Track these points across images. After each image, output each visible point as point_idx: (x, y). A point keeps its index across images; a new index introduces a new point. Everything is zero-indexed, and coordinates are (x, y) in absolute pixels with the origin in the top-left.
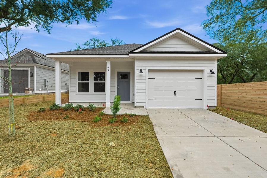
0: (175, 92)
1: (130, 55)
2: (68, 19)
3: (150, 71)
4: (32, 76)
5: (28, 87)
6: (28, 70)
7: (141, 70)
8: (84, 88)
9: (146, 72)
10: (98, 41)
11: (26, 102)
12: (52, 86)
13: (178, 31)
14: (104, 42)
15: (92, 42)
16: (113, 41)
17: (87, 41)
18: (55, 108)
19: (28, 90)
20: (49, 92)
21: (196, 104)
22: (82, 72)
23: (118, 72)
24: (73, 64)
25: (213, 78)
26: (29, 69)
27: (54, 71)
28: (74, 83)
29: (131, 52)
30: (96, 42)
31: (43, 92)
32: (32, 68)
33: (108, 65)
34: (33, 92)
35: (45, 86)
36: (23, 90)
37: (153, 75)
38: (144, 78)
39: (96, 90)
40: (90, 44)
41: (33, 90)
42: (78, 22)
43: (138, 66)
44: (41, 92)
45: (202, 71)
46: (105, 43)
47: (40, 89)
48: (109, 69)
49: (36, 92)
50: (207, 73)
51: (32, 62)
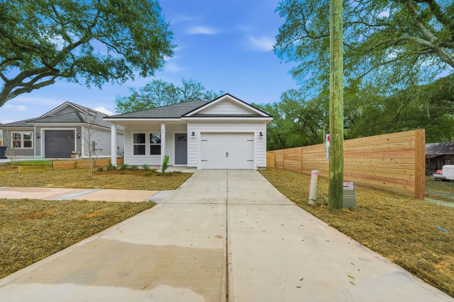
0: (227, 154)
1: (182, 118)
2: (123, 76)
3: (202, 133)
4: (79, 138)
5: (74, 151)
6: (74, 131)
7: (193, 133)
8: (140, 151)
9: (198, 134)
10: (164, 85)
11: (78, 165)
12: (101, 150)
13: (227, 96)
14: (173, 86)
15: (155, 86)
16: (186, 85)
17: (148, 85)
18: (111, 169)
19: (75, 154)
20: (99, 157)
21: (247, 166)
22: (138, 134)
23: (175, 134)
24: (129, 126)
25: (263, 140)
26: (75, 129)
27: (110, 132)
28: (129, 146)
29: (183, 116)
30: (161, 86)
31: (92, 157)
32: (79, 128)
33: (163, 128)
34: (81, 157)
35: (94, 150)
36: (68, 154)
37: (205, 137)
38: (196, 140)
39: (152, 153)
40: (152, 89)
41: (80, 155)
42: (133, 78)
43: (190, 129)
44: (88, 157)
45: (253, 133)
46: (175, 87)
47: (88, 154)
48: (164, 132)
49: (83, 156)
50: (257, 135)
51: (80, 121)
